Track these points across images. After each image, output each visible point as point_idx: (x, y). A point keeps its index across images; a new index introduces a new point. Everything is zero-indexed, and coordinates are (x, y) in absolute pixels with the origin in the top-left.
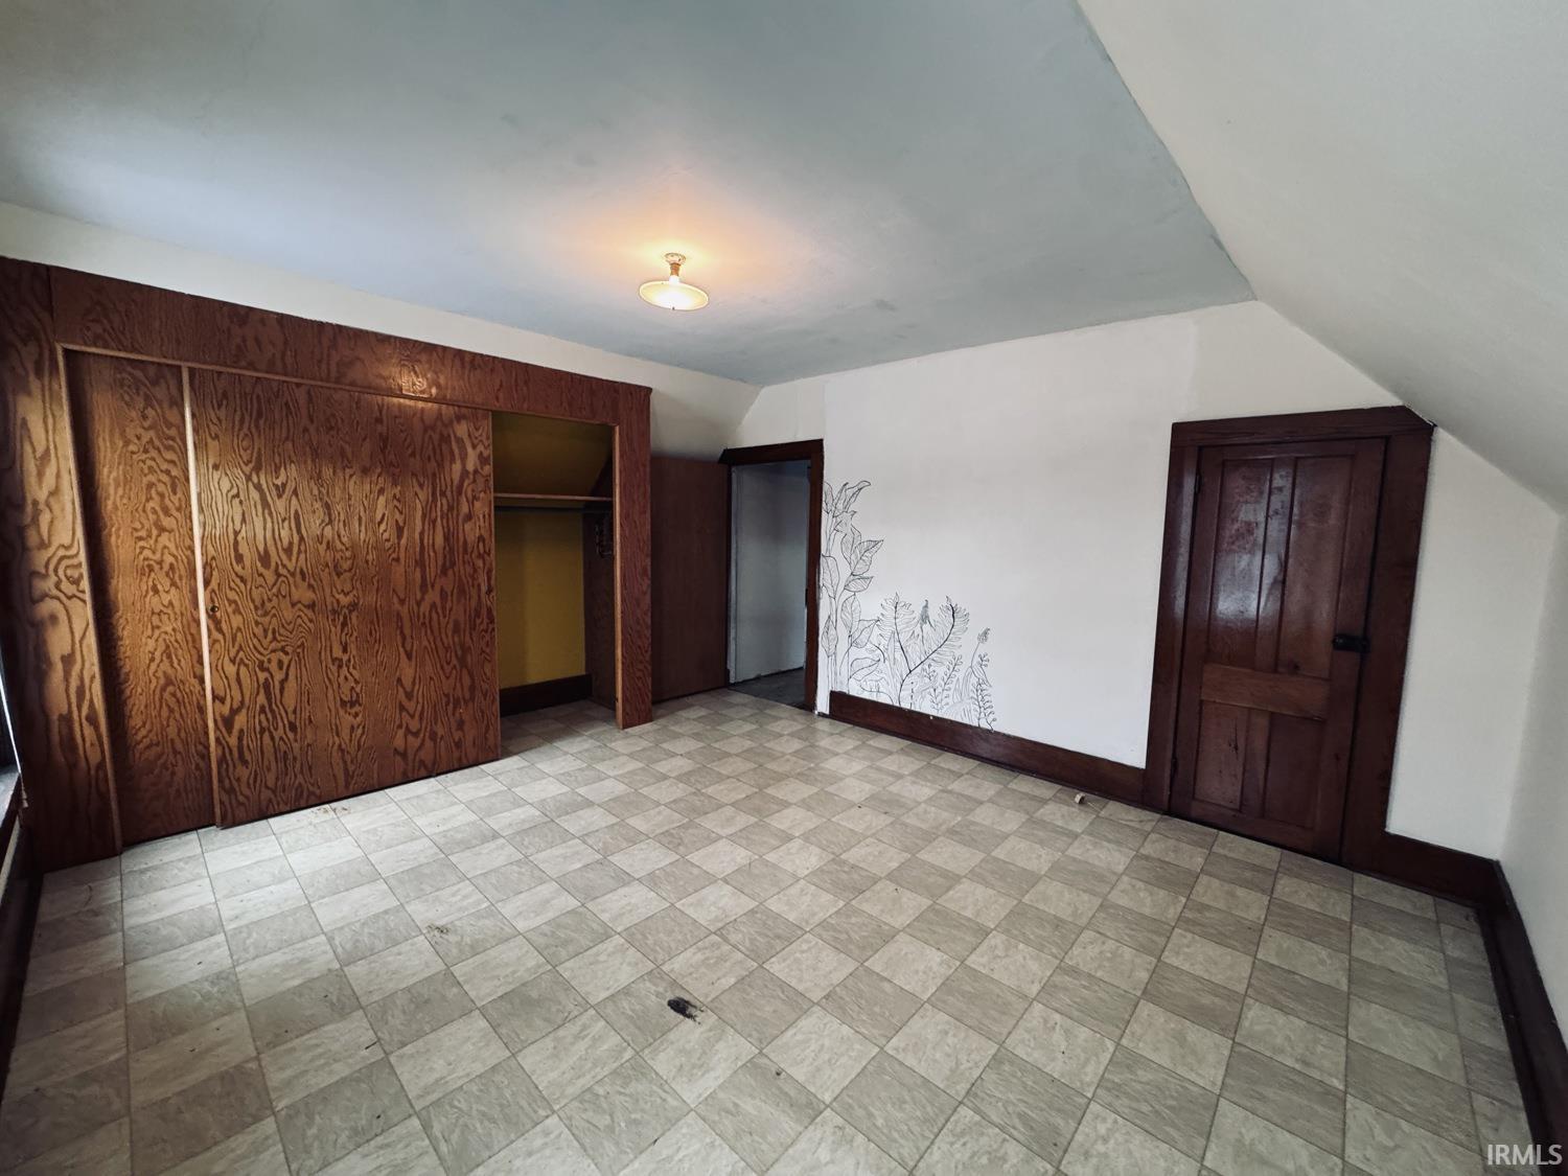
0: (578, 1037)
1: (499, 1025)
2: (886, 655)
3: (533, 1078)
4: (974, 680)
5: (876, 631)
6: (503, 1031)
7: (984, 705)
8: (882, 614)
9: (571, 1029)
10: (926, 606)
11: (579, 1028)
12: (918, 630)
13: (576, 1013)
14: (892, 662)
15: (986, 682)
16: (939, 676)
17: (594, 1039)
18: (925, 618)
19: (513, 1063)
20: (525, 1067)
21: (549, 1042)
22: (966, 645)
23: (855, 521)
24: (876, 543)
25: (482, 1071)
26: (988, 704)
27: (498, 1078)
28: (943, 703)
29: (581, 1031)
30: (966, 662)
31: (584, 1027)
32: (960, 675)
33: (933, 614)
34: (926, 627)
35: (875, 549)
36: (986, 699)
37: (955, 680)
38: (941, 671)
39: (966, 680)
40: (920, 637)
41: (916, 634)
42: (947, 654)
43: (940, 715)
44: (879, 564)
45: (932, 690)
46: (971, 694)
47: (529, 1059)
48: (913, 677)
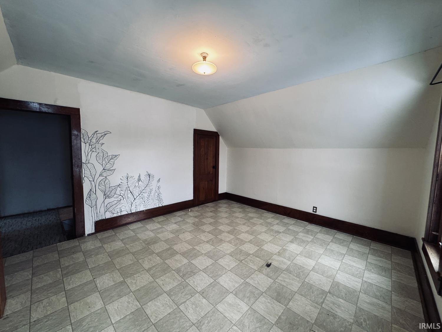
0: (285, 281)
1: (289, 299)
2: (124, 197)
3: (299, 287)
4: (157, 194)
5: (119, 189)
6: (290, 297)
7: (160, 200)
8: (121, 182)
9: (283, 283)
10: (140, 176)
11: (282, 282)
12: (137, 184)
13: (278, 283)
14: (127, 198)
15: (160, 193)
16: (146, 197)
17: (284, 278)
18: (139, 180)
19: (298, 292)
20: (298, 289)
21: (289, 287)
22: (154, 184)
23: (103, 147)
24: (116, 156)
25: (303, 297)
26: (161, 199)
27: (303, 293)
28: (148, 204)
29: (282, 281)
30: (154, 190)
31: (281, 281)
32: (152, 194)
33: (142, 178)
34: (140, 183)
35: (116, 158)
36: (160, 198)
37: (151, 196)
38: (146, 195)
39: (154, 194)
40: (138, 186)
41: (136, 186)
42: (148, 189)
43: (147, 209)
44: (118, 164)
45: (143, 202)
46: (156, 198)
47: (296, 289)
48: (136, 201)
